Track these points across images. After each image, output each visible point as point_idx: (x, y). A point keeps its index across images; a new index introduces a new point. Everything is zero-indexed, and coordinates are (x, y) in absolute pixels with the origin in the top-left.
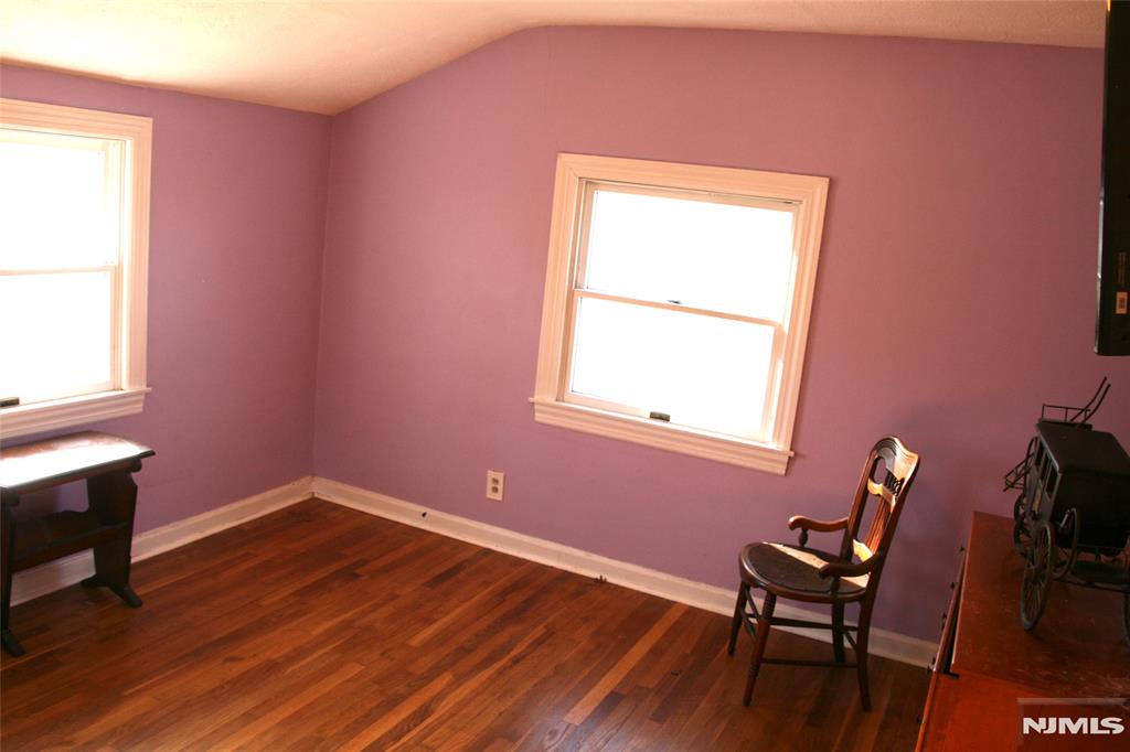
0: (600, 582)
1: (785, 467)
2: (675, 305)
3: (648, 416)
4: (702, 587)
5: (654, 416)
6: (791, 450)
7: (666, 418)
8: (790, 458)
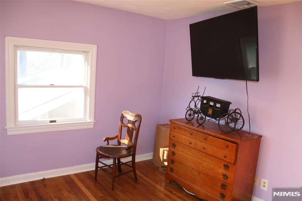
0: (44, 179)
1: (93, 126)
2: (52, 86)
3: (49, 122)
4: (75, 167)
5: (51, 122)
6: (95, 120)
7: (55, 121)
8: (95, 123)
